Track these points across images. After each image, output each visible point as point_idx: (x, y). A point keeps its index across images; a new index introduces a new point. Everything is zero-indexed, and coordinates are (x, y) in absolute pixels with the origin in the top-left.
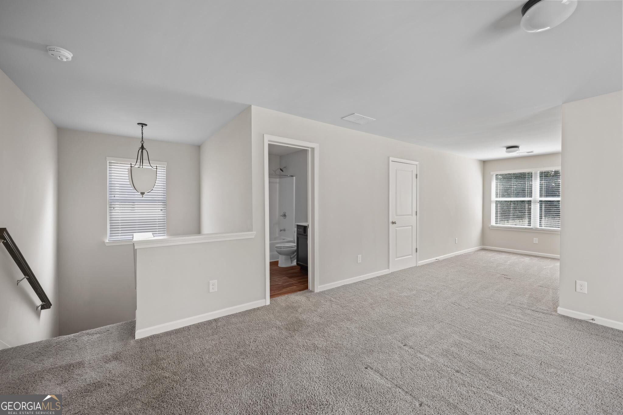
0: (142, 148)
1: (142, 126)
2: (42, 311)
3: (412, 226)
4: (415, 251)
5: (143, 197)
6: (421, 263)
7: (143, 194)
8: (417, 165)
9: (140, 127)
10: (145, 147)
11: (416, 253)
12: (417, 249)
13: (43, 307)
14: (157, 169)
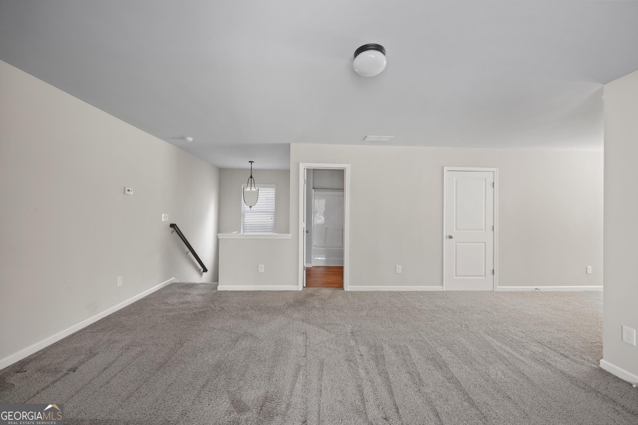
0: (251, 177)
1: (251, 163)
2: (204, 273)
3: (485, 243)
4: (491, 272)
5: (251, 209)
6: (499, 288)
7: (251, 207)
8: (494, 172)
9: (250, 163)
10: (253, 176)
11: (493, 275)
12: (493, 270)
13: (204, 271)
14: (258, 190)
